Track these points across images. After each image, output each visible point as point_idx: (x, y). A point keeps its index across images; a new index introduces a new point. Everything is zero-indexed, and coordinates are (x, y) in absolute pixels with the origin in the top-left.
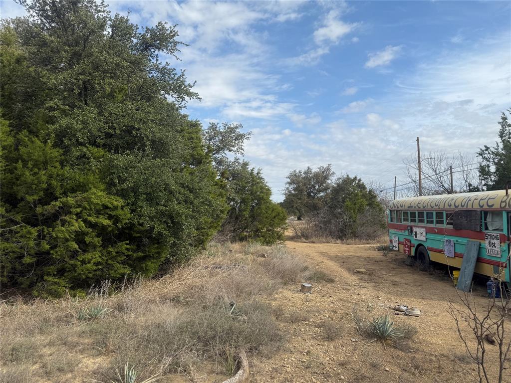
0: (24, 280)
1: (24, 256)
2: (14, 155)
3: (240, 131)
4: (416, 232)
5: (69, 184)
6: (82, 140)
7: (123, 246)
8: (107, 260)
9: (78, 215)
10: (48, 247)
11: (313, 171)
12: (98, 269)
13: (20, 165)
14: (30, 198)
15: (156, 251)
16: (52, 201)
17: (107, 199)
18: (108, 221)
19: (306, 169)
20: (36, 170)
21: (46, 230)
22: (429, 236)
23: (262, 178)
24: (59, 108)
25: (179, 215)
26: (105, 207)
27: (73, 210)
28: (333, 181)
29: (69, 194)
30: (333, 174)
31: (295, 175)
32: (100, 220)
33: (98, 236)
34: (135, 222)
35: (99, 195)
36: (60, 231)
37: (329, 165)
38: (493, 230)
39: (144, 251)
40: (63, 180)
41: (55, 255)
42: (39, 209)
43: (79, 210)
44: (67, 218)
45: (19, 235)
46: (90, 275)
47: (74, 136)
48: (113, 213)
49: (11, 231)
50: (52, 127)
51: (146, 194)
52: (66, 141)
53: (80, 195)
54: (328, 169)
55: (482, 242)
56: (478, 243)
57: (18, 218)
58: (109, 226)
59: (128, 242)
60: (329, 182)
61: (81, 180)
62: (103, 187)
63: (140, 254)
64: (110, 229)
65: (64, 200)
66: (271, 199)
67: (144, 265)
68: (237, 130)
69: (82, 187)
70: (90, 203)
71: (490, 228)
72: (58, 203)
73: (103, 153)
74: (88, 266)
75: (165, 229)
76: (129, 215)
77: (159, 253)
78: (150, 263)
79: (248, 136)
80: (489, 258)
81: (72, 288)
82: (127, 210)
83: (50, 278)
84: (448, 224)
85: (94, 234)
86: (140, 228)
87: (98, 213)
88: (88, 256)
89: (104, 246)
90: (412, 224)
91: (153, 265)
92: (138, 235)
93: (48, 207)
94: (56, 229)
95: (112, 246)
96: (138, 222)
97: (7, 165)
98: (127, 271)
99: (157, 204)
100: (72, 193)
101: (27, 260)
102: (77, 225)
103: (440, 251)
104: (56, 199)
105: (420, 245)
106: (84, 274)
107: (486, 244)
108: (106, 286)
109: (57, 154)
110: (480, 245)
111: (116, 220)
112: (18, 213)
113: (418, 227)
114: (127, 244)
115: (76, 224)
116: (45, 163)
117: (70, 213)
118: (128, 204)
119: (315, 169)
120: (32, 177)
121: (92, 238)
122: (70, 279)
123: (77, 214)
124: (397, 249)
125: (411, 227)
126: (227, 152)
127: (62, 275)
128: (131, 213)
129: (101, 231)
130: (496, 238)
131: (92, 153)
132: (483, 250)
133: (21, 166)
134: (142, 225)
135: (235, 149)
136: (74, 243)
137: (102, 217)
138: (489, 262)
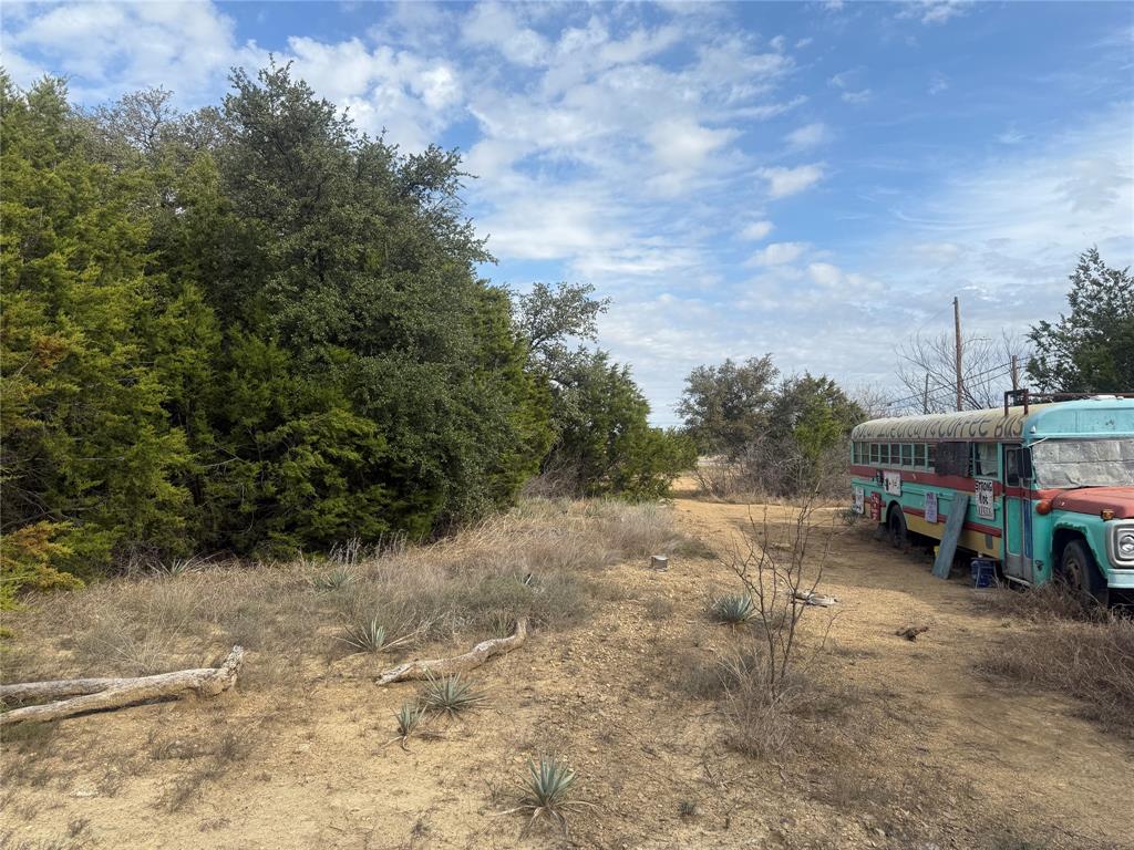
0: (240, 538)
1: (240, 503)
2: (222, 357)
3: (590, 296)
4: (887, 481)
5: (303, 401)
6: (318, 337)
7: (378, 490)
8: (355, 511)
9: (314, 446)
10: (274, 489)
11: (737, 367)
12: (343, 524)
13: (234, 374)
14: (248, 422)
15: (425, 499)
16: (277, 425)
17: (354, 423)
18: (356, 454)
19: (725, 362)
20: (256, 381)
21: (270, 466)
22: (906, 487)
23: (631, 383)
24: (284, 290)
25: (457, 446)
26: (352, 434)
27: (307, 438)
28: (774, 386)
29: (302, 415)
30: (776, 372)
31: (702, 376)
32: (344, 453)
33: (341, 476)
34: (394, 455)
35: (342, 418)
36: (290, 468)
37: (768, 355)
38: (988, 475)
39: (408, 500)
40: (292, 395)
41: (284, 500)
42: (259, 437)
43: (315, 438)
44: (299, 449)
45: (235, 472)
46: (332, 531)
47: (307, 331)
48: (363, 443)
49: (221, 468)
50: (275, 319)
51: (409, 415)
52: (295, 339)
53: (316, 418)
54: (765, 363)
55: (972, 494)
56: (966, 497)
57: (232, 449)
58: (358, 461)
59: (384, 484)
60: (769, 387)
61: (318, 396)
62: (348, 405)
63: (402, 503)
64: (359, 465)
65: (295, 423)
66: (647, 421)
67: (408, 520)
68: (585, 295)
69: (319, 406)
70: (331, 428)
71: (984, 471)
72: (286, 429)
73: (347, 355)
74: (329, 517)
75: (437, 468)
76: (384, 447)
77: (429, 503)
78: (416, 517)
79: (604, 306)
80: (980, 522)
81: (306, 550)
82: (382, 438)
83: (276, 535)
84: (931, 464)
85: (336, 472)
86: (401, 464)
87: (342, 442)
88: (329, 503)
89: (351, 491)
90: (884, 465)
91: (421, 521)
92: (399, 475)
93: (273, 435)
94: (284, 465)
95: (363, 492)
96: (398, 456)
97: (214, 374)
98: (384, 527)
99: (426, 430)
100: (305, 413)
101: (246, 508)
102: (313, 460)
103: (921, 514)
104: (283, 422)
105: (894, 503)
106: (322, 529)
107: (976, 499)
108: (354, 546)
109: (283, 358)
110: (969, 500)
111: (367, 452)
112: (230, 442)
113: (891, 471)
114: (382, 488)
115: (312, 458)
116: (268, 371)
117: (303, 442)
118: (384, 430)
119: (740, 363)
120: (250, 392)
121: (334, 478)
122: (304, 536)
123: (312, 444)
124: (862, 512)
125: (881, 472)
126: (566, 335)
127: (293, 531)
128: (388, 443)
129: (347, 468)
130: (987, 487)
131: (332, 357)
132: (972, 508)
133: (236, 376)
134: (403, 460)
135: (581, 330)
136: (309, 484)
137: (347, 447)
138: (981, 529)
